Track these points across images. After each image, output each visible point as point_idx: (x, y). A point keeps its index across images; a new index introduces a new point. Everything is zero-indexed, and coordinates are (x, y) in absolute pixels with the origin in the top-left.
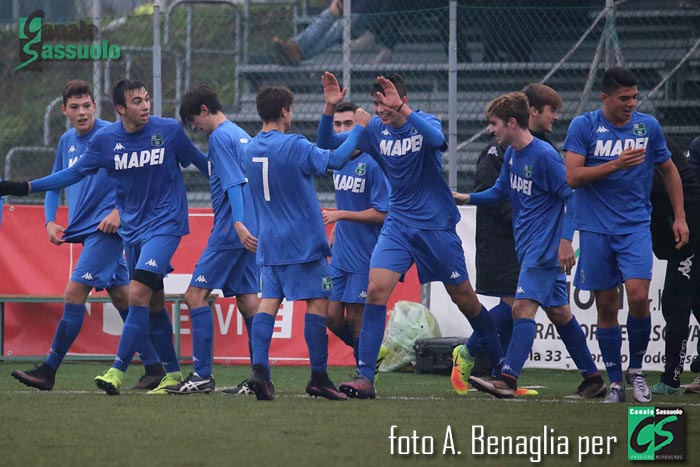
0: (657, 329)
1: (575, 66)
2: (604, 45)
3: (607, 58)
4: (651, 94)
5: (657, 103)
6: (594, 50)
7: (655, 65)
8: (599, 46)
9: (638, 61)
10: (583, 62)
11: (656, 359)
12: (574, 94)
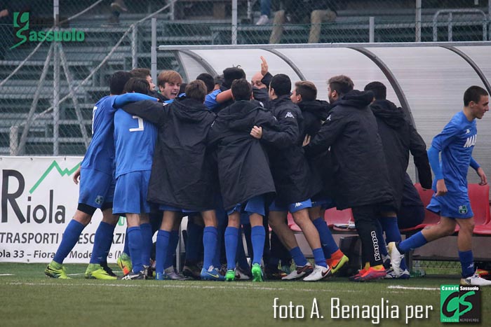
0: (87, 236)
1: (34, 63)
2: (53, 49)
3: (55, 59)
4: (83, 82)
5: (87, 89)
6: (47, 53)
7: (86, 64)
8: (50, 51)
9: (75, 61)
10: (40, 60)
11: (86, 256)
12: (33, 82)
